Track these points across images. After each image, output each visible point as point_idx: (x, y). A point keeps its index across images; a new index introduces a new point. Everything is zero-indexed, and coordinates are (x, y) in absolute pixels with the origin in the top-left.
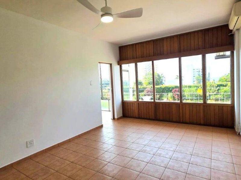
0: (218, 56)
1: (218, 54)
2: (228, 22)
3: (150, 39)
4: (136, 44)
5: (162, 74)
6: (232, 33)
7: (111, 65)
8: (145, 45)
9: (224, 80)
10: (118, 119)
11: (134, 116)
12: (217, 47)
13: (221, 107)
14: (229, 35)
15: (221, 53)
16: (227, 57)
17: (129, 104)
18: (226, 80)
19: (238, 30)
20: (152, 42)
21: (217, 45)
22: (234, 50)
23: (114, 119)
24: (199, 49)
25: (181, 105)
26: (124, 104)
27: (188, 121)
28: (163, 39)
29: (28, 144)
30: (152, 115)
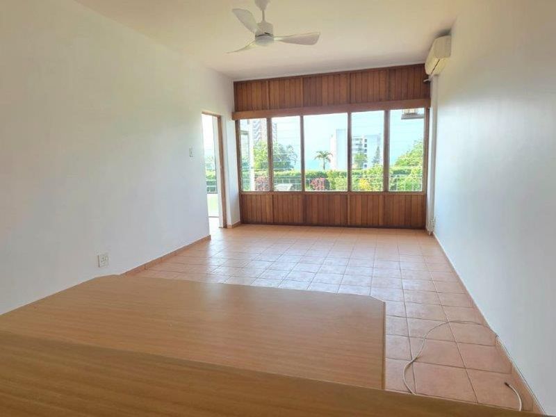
0: (407, 114)
1: (406, 111)
2: (425, 60)
3: (298, 74)
4: (270, 80)
5: (290, 147)
6: (429, 80)
7: (219, 118)
8: (287, 83)
9: (405, 163)
10: (235, 226)
11: (264, 220)
12: (407, 99)
13: (408, 197)
14: (425, 81)
15: (412, 111)
16: (420, 117)
17: (254, 197)
18: (408, 164)
19: (437, 75)
20: (302, 79)
21: (407, 97)
22: (430, 106)
23: (225, 226)
24: (380, 100)
25: (349, 197)
26: (243, 198)
27: (359, 222)
28: (321, 77)
29: (101, 261)
30: (299, 217)
